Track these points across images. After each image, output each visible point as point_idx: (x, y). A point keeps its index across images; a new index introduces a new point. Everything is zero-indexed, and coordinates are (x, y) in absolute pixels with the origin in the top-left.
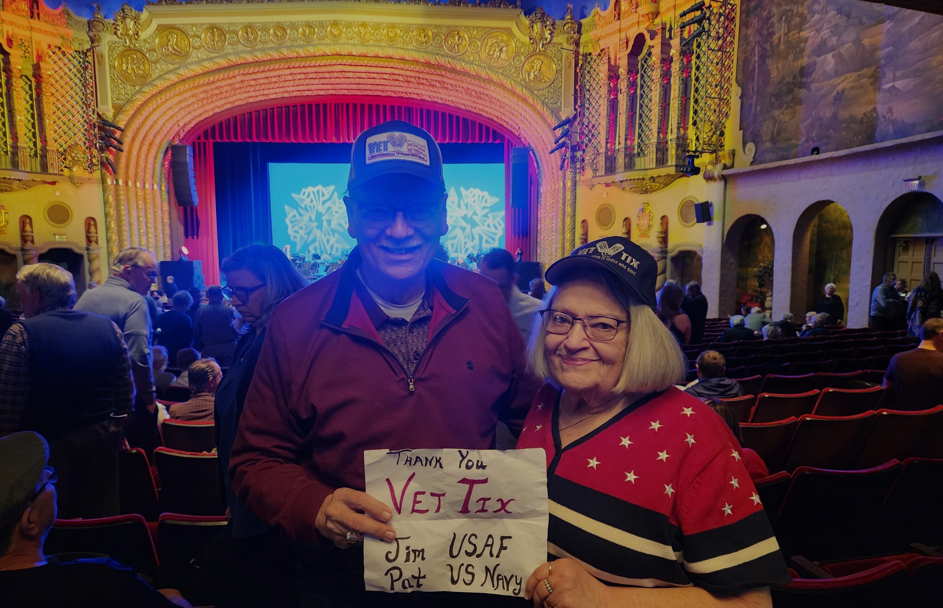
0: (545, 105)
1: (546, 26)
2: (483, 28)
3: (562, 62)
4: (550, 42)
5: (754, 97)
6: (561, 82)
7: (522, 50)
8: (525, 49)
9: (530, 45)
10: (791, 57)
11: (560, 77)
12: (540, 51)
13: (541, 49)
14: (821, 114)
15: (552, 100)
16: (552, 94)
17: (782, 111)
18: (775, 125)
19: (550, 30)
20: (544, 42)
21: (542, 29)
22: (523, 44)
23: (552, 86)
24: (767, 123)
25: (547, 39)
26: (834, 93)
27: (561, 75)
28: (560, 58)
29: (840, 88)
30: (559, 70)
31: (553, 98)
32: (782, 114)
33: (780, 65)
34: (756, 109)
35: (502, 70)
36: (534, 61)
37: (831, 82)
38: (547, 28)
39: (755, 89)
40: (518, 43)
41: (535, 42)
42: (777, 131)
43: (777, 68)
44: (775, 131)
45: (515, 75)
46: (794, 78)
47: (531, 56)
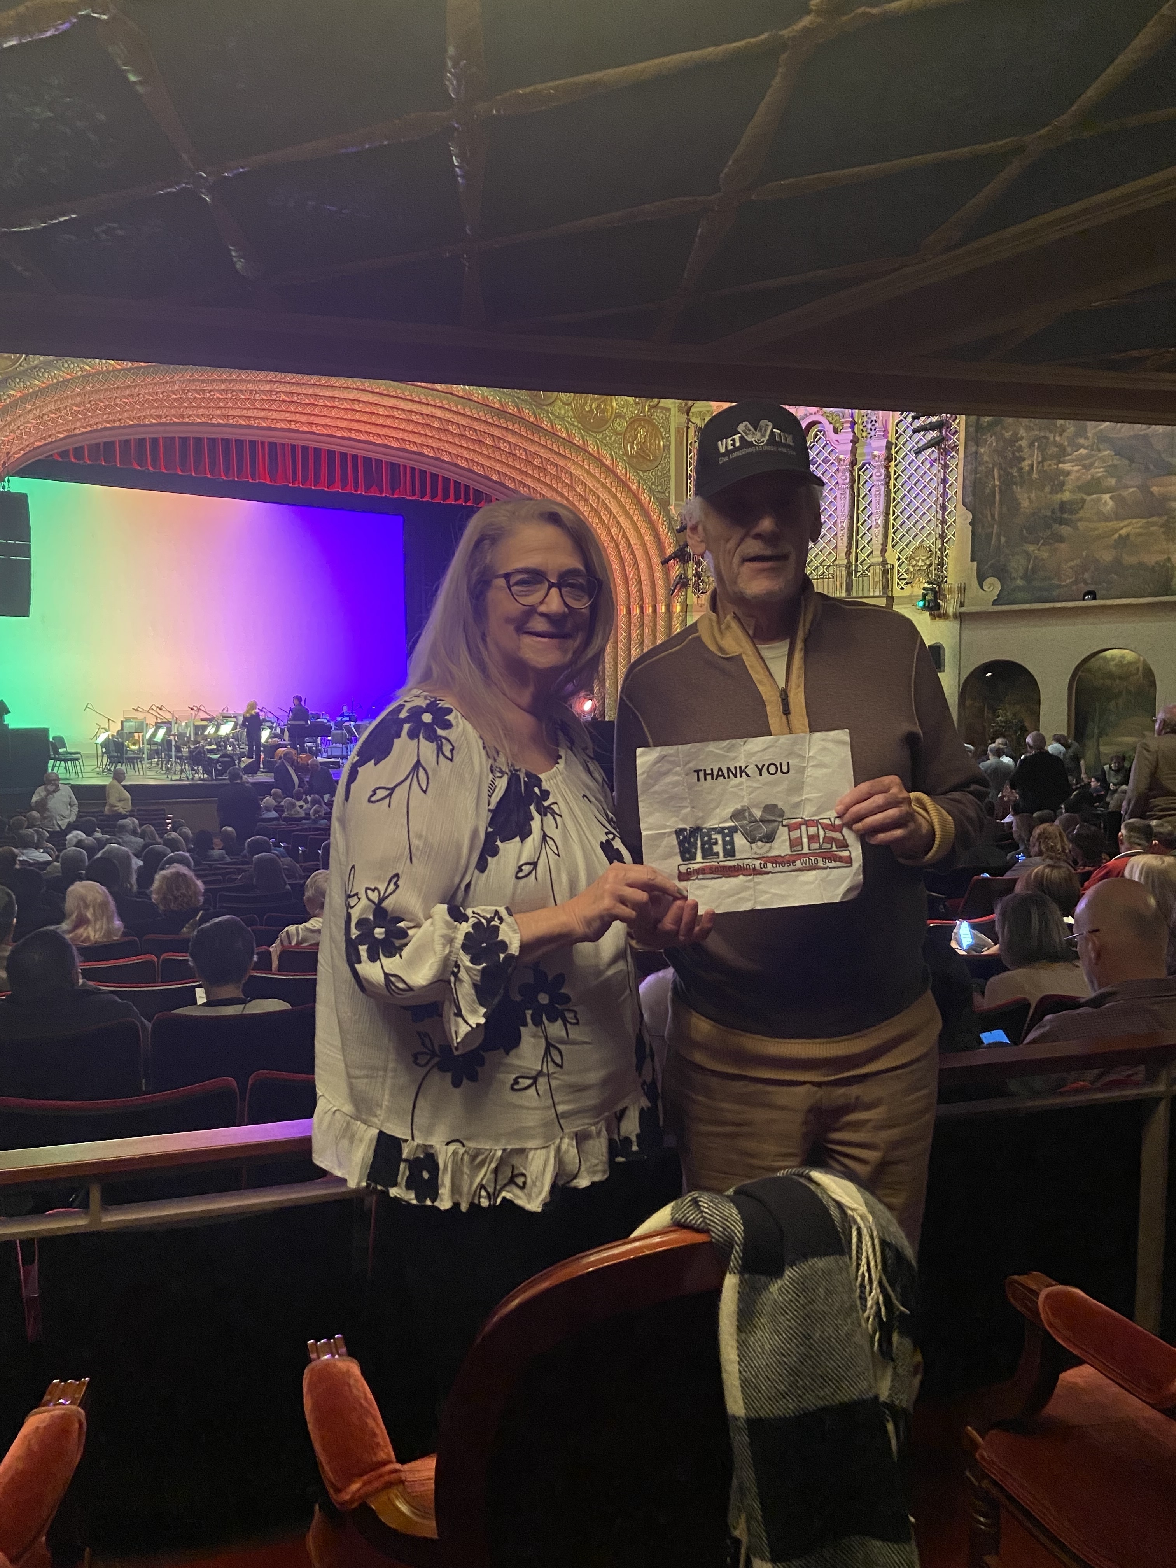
3: (670, 435)
5: (995, 525)
6: (670, 463)
8: (627, 409)
9: (634, 405)
10: (1048, 489)
11: (668, 456)
12: (645, 415)
13: (647, 413)
14: (1098, 557)
15: (660, 487)
16: (661, 479)
17: (1038, 547)
18: (1028, 561)
23: (660, 467)
24: (1016, 557)
26: (1116, 536)
27: (669, 453)
28: (668, 429)
29: (1123, 532)
30: (666, 446)
31: (661, 484)
32: (1039, 550)
33: (1033, 496)
34: (999, 540)
35: (601, 436)
36: (637, 428)
37: (1109, 524)
39: (996, 516)
42: (1033, 568)
43: (1029, 498)
44: (1030, 567)
45: (616, 445)
46: (1053, 512)
47: (634, 421)
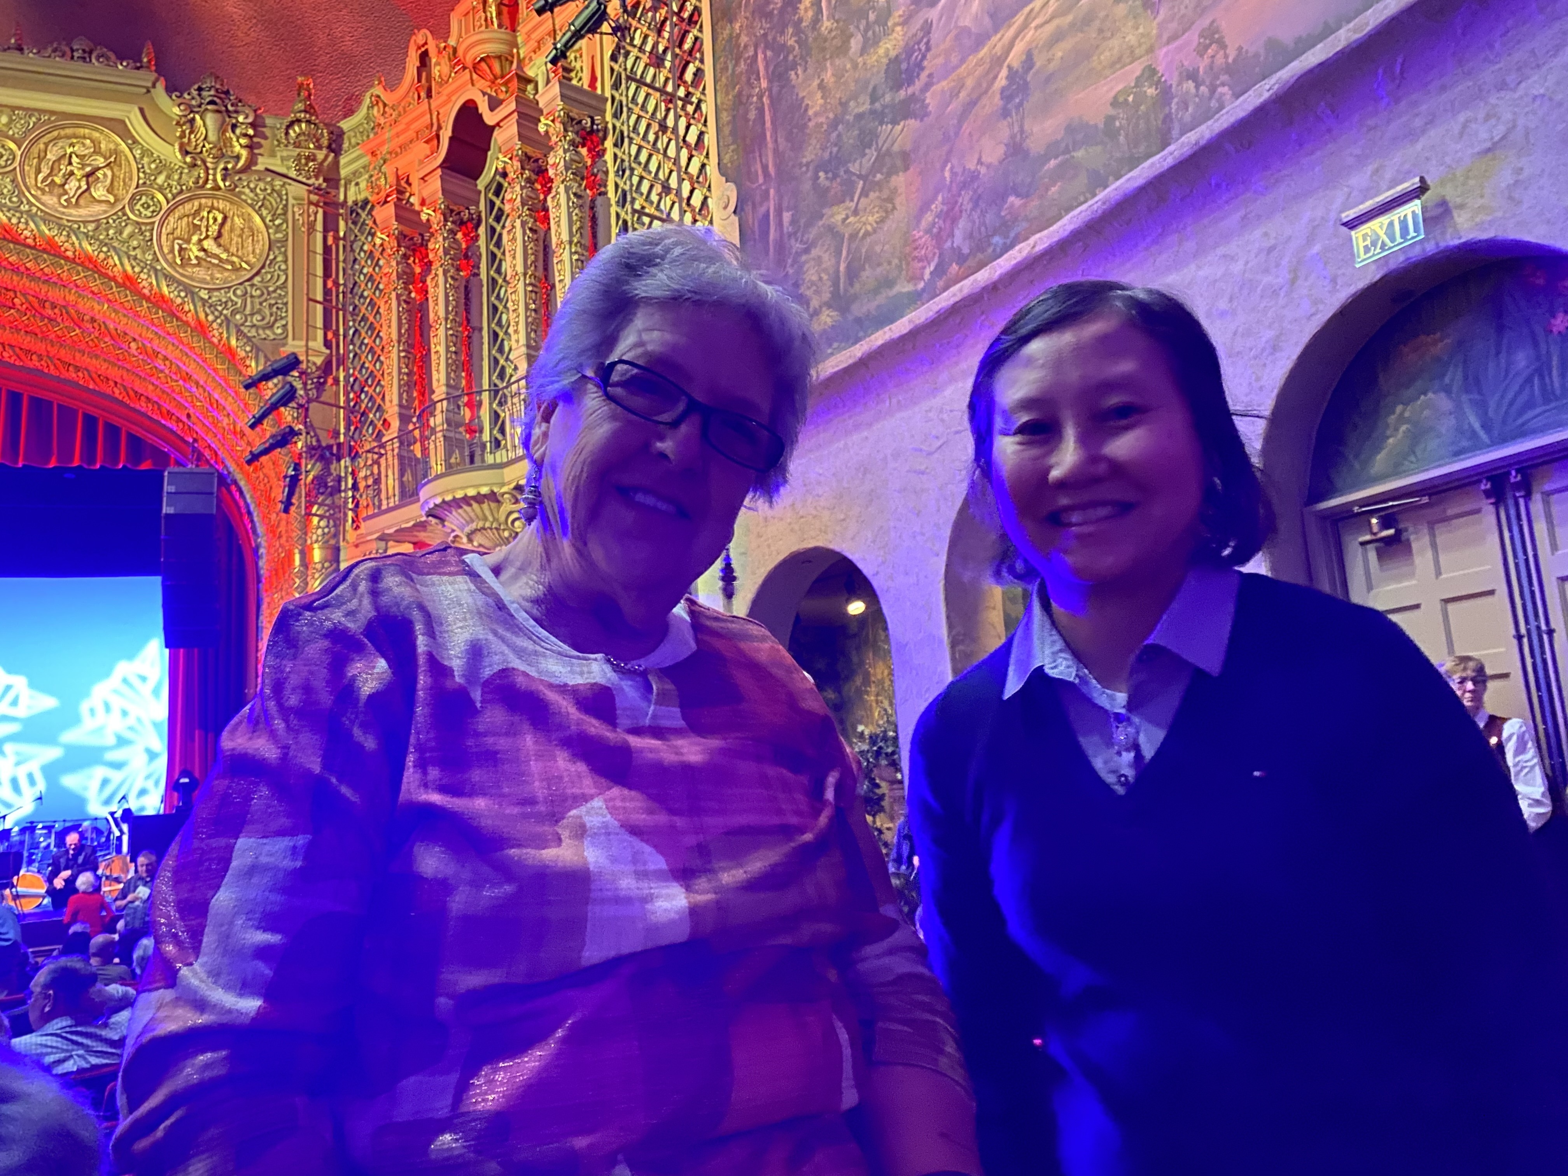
0: (233, 331)
1: (234, 127)
2: (30, 111)
3: (286, 221)
4: (246, 169)
5: (772, 191)
6: (285, 271)
7: (161, 179)
8: (168, 177)
9: (186, 171)
10: (855, 44)
11: (279, 259)
12: (217, 188)
13: (221, 184)
14: (971, 165)
15: (257, 318)
16: (257, 301)
17: (853, 205)
18: (839, 253)
19: (245, 135)
20: (230, 166)
21: (222, 130)
22: (162, 166)
23: (257, 279)
24: (815, 252)
25: (238, 157)
26: (1002, 81)
27: (285, 254)
28: (279, 211)
29: (1015, 58)
30: (278, 241)
31: (259, 312)
32: (856, 212)
33: (828, 76)
34: (780, 224)
35: (91, 227)
36: (198, 212)
37: (984, 52)
38: (238, 131)
39: (772, 170)
40: (146, 160)
41: (199, 163)
42: (848, 267)
43: (821, 86)
44: (842, 267)
45: (135, 243)
46: (874, 99)
47: (190, 199)
